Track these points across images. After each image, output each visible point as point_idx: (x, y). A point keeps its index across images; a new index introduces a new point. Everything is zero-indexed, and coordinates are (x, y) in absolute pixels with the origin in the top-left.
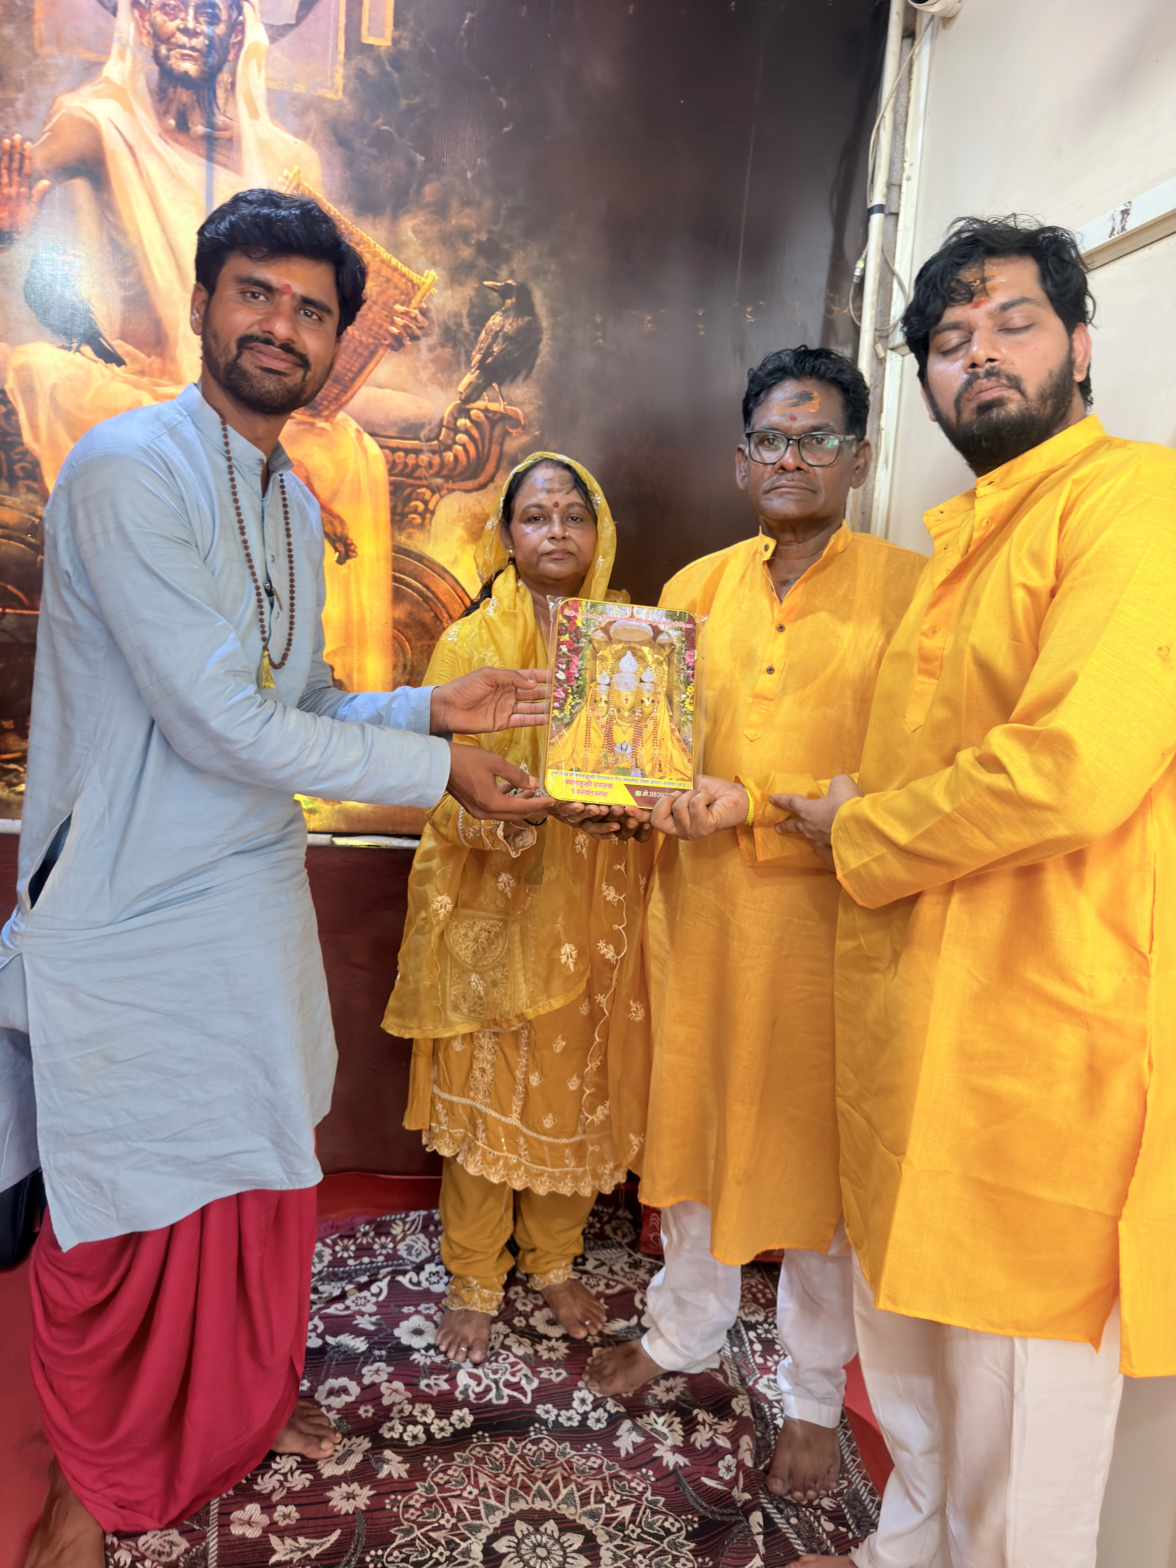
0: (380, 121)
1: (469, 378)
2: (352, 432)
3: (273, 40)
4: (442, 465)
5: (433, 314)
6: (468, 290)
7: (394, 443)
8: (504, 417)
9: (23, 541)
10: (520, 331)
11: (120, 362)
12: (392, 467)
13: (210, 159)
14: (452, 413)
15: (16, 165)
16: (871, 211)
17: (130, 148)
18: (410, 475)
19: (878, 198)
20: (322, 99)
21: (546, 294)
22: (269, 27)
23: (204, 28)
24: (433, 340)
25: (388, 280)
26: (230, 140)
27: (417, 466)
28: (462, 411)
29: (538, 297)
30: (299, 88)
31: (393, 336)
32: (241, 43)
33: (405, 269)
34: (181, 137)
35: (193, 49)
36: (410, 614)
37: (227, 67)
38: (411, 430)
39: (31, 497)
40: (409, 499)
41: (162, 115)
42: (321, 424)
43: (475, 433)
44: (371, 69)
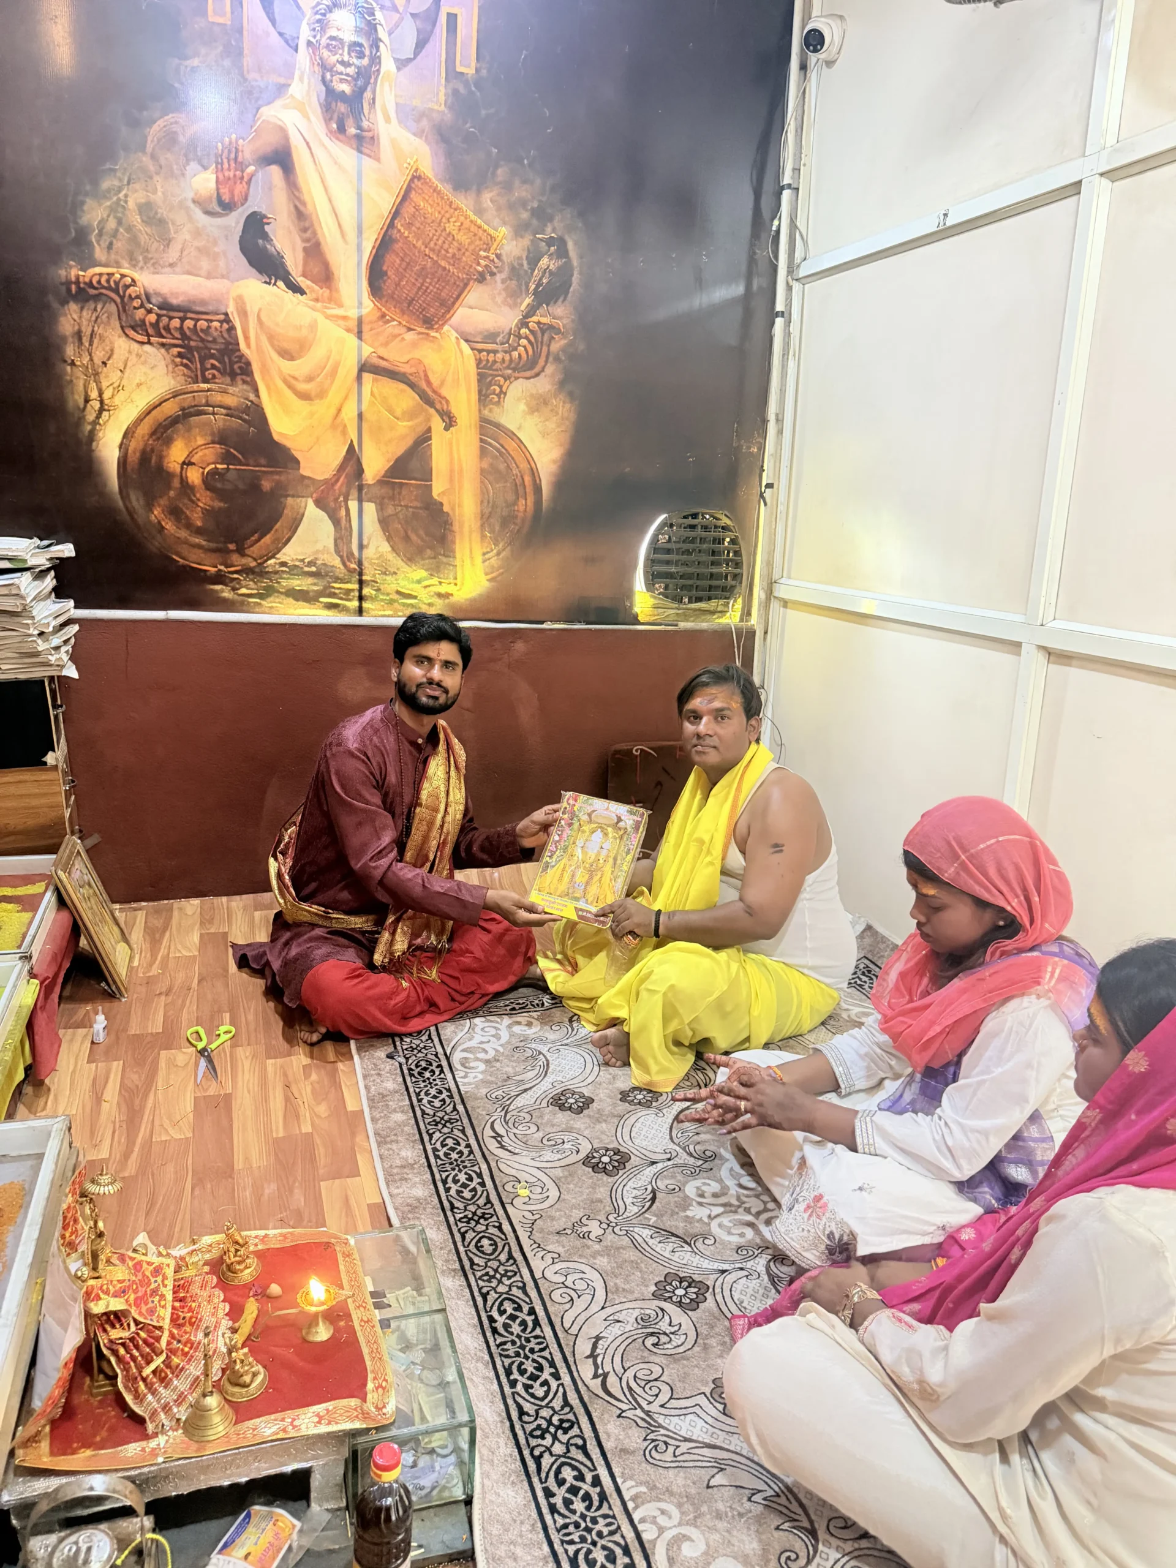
0: (468, 125)
1: (528, 301)
2: (453, 340)
3: (399, 69)
4: (511, 360)
5: (504, 258)
6: (526, 241)
7: (480, 346)
8: (551, 327)
9: (240, 418)
10: (559, 268)
11: (302, 292)
12: (479, 362)
13: (360, 151)
14: (517, 325)
15: (233, 156)
16: (782, 188)
17: (308, 144)
18: (490, 368)
19: (787, 179)
20: (431, 110)
21: (576, 243)
22: (396, 60)
23: (355, 61)
24: (504, 275)
25: (475, 235)
26: (372, 138)
27: (495, 362)
28: (524, 324)
29: (570, 245)
30: (416, 102)
31: (479, 272)
32: (378, 71)
33: (486, 227)
34: (341, 137)
35: (347, 75)
36: (491, 465)
37: (369, 88)
38: (491, 337)
39: (245, 387)
40: (490, 384)
41: (328, 121)
42: (433, 334)
43: (532, 338)
44: (462, 90)
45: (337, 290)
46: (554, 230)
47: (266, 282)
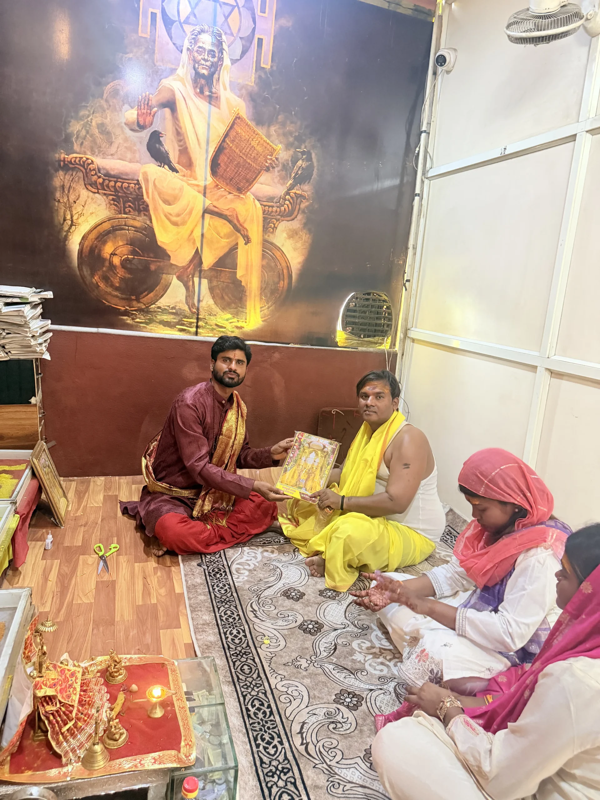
0: (265, 93)
1: (290, 182)
2: (252, 200)
3: (232, 64)
4: (280, 211)
5: (280, 160)
6: (291, 152)
7: (265, 203)
8: (301, 196)
9: (141, 233)
10: (307, 166)
11: (177, 172)
12: (264, 212)
13: (210, 103)
14: (284, 194)
15: (146, 102)
16: (422, 132)
17: (184, 98)
18: (269, 215)
19: (424, 128)
20: (247, 85)
21: (316, 155)
22: (231, 60)
23: (210, 59)
24: (279, 168)
25: (266, 148)
26: (217, 97)
27: (272, 212)
28: (287, 193)
29: (313, 155)
30: (240, 81)
31: (267, 166)
32: (222, 64)
33: (271, 144)
34: (201, 96)
35: (206, 66)
36: (267, 263)
37: (217, 73)
38: (271, 199)
39: (145, 217)
40: (269, 223)
41: (195, 88)
42: (242, 196)
43: (291, 201)
44: (263, 76)
45: (195, 172)
46: (305, 147)
47: (159, 166)
